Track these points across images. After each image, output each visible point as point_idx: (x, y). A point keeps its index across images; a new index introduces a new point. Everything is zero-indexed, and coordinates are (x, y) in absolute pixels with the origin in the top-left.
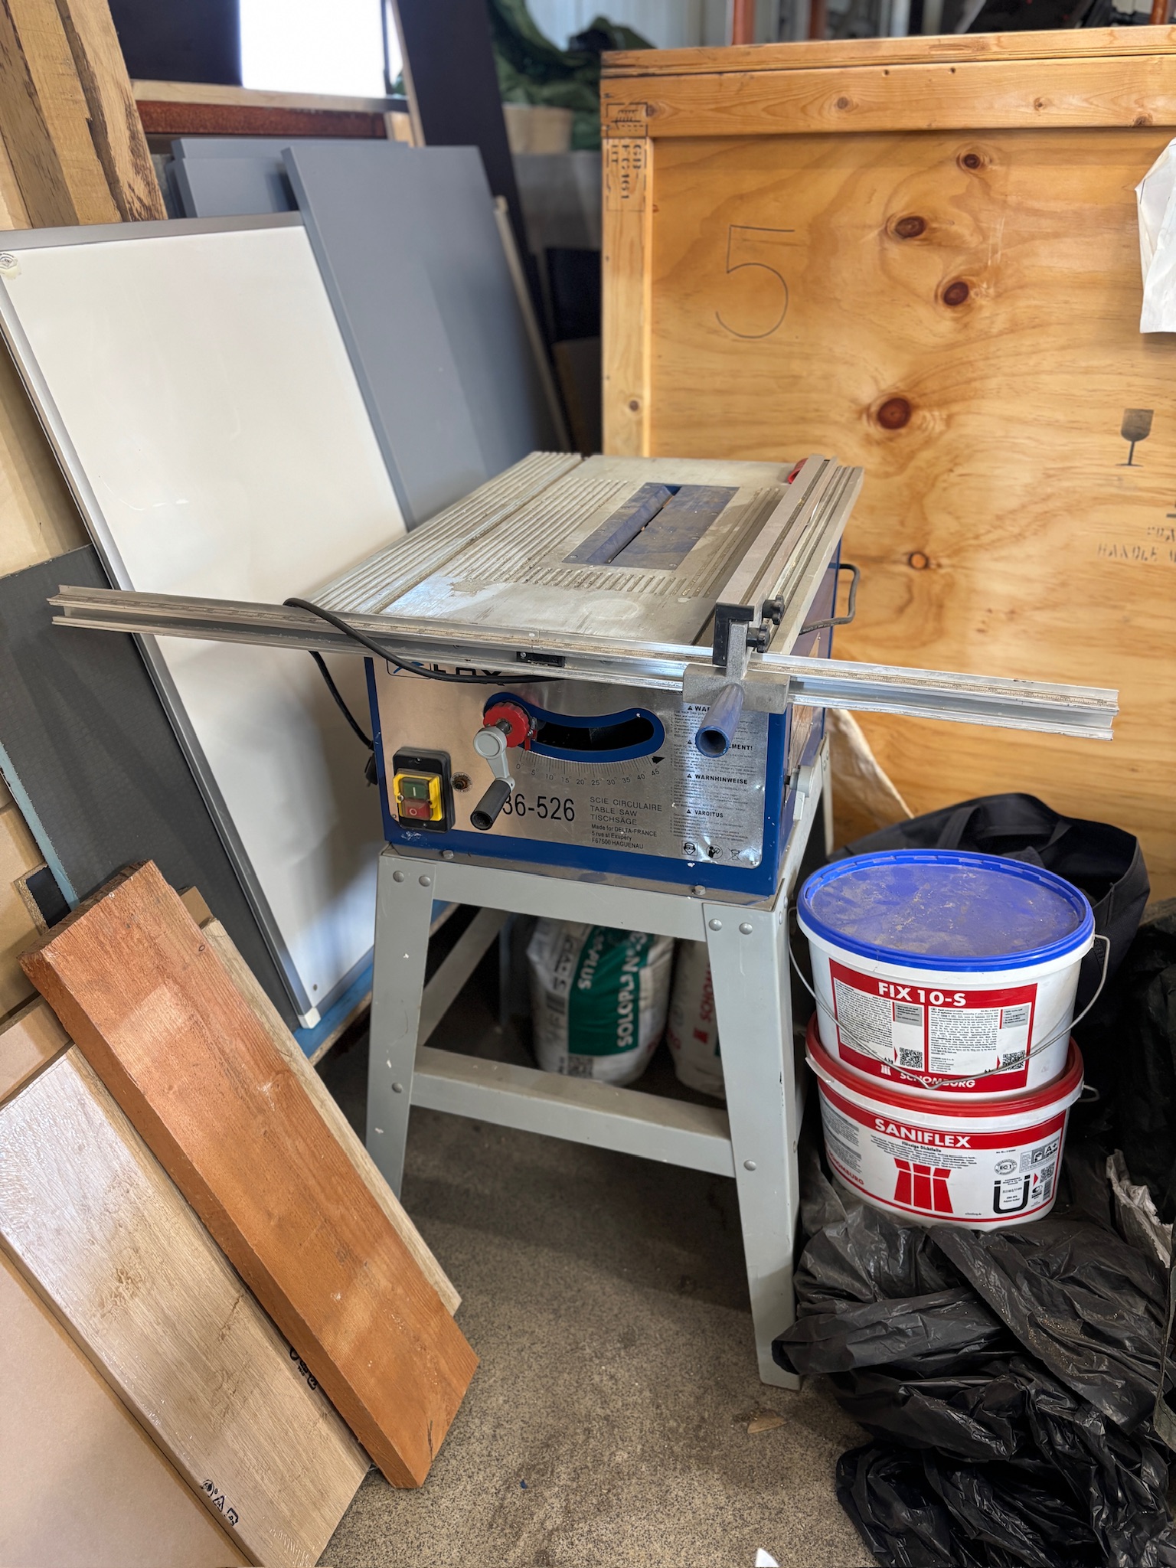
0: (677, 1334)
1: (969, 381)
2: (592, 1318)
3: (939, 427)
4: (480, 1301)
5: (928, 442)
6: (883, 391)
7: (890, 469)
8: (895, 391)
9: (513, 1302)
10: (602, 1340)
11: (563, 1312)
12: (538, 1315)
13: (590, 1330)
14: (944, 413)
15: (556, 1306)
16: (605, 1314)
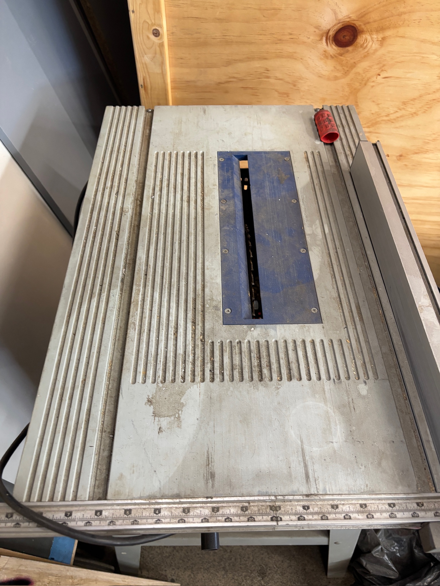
0: (283, 562)
1: (400, 15)
2: (242, 566)
3: (375, 46)
4: (187, 575)
5: (366, 56)
6: (339, 20)
7: (338, 74)
8: (348, 20)
9: (202, 570)
10: (251, 578)
11: (227, 568)
12: (217, 573)
13: (244, 574)
14: (380, 36)
15: (223, 565)
16: (247, 562)
